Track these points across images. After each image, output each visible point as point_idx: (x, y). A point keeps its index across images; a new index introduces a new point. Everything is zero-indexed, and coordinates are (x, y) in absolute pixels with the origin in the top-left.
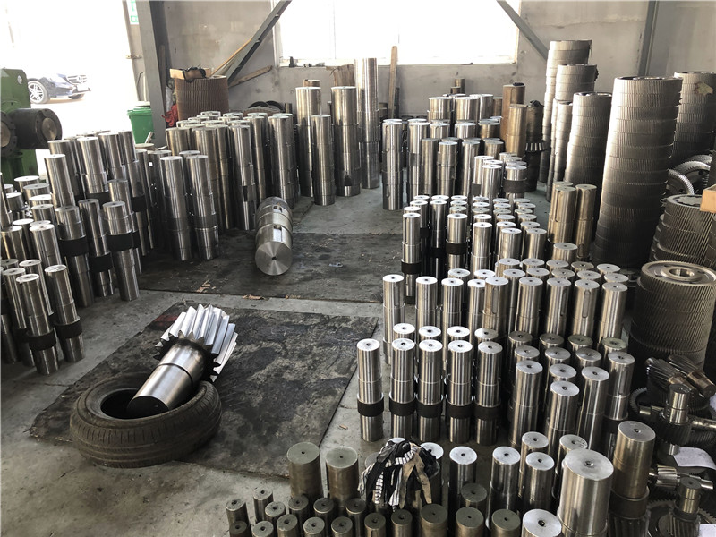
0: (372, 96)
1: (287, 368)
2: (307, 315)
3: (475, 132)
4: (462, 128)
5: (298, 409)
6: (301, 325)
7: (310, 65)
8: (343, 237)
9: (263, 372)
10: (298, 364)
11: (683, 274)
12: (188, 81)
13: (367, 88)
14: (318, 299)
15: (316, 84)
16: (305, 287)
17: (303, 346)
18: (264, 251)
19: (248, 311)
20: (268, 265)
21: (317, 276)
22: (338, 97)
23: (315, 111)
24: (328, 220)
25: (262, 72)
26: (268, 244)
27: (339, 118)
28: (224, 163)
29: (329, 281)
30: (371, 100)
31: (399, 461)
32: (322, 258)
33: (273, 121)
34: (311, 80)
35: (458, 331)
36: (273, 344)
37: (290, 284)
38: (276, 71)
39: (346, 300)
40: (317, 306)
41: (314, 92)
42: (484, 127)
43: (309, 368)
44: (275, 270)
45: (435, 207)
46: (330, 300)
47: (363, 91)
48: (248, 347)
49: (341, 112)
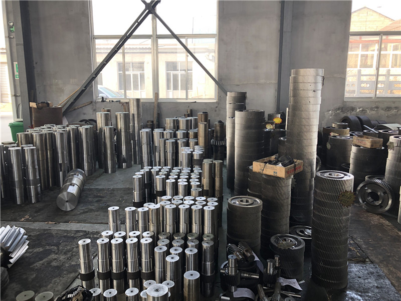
0: (138, 117)
1: (55, 259)
2: (78, 231)
3: (186, 135)
4: (180, 134)
5: (53, 281)
6: (72, 237)
7: (112, 101)
8: (113, 190)
9: (41, 262)
10: (62, 257)
11: (247, 201)
12: (39, 108)
13: (136, 113)
14: (87, 223)
15: (108, 111)
16: (82, 217)
17: (69, 248)
18: (62, 197)
19: (45, 230)
20: (64, 205)
21: (91, 210)
22: (119, 117)
23: (107, 124)
24: (109, 181)
25: (87, 104)
26: (65, 193)
27: (119, 128)
28: (50, 151)
29: (96, 213)
30: (138, 119)
31: (70, 296)
32: (97, 201)
33: (81, 129)
34: (106, 109)
35: (134, 233)
36: (53, 247)
37: (74, 215)
38: (94, 104)
39: (102, 223)
40: (85, 227)
41: (106, 115)
42: (191, 133)
43: (68, 259)
44: (67, 208)
45: (153, 172)
46: (93, 223)
47: (133, 115)
48: (38, 249)
49: (121, 125)
